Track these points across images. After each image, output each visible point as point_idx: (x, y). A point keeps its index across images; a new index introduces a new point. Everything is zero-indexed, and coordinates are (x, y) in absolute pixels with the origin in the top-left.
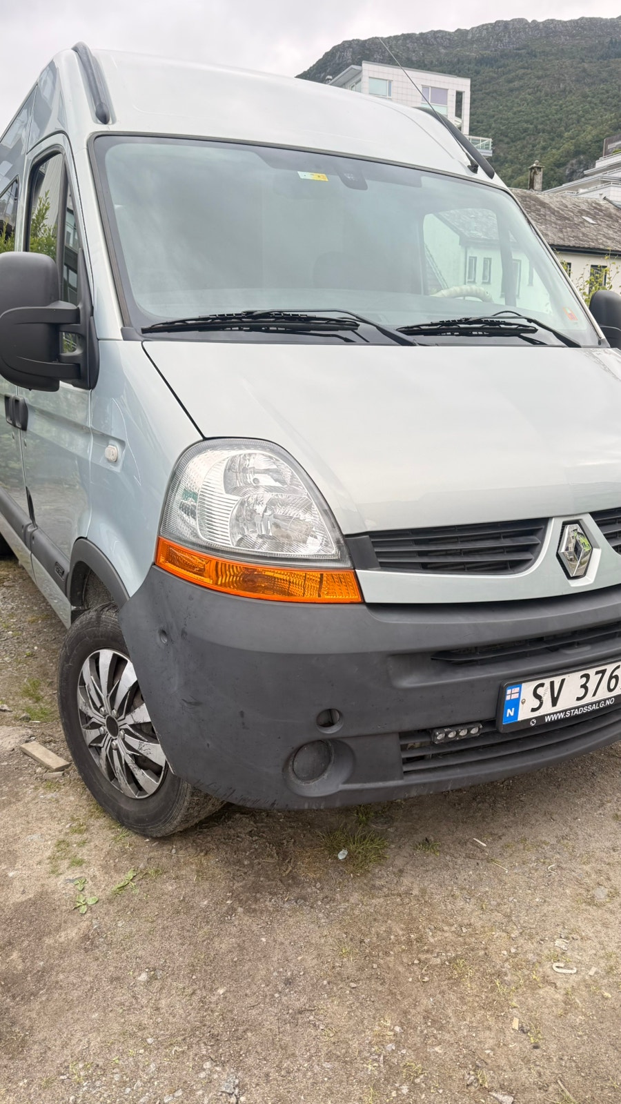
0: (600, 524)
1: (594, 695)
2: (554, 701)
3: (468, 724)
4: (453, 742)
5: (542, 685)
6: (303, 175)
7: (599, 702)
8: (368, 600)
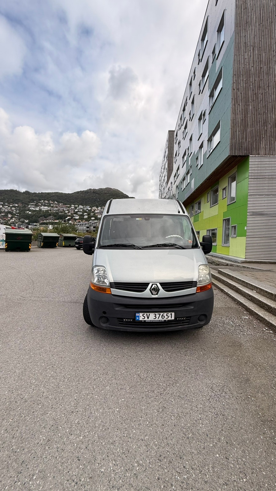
0: (161, 285)
1: (158, 318)
2: (148, 318)
3: (130, 319)
4: (127, 322)
5: (145, 314)
6: (137, 219)
7: (160, 320)
8: (112, 294)
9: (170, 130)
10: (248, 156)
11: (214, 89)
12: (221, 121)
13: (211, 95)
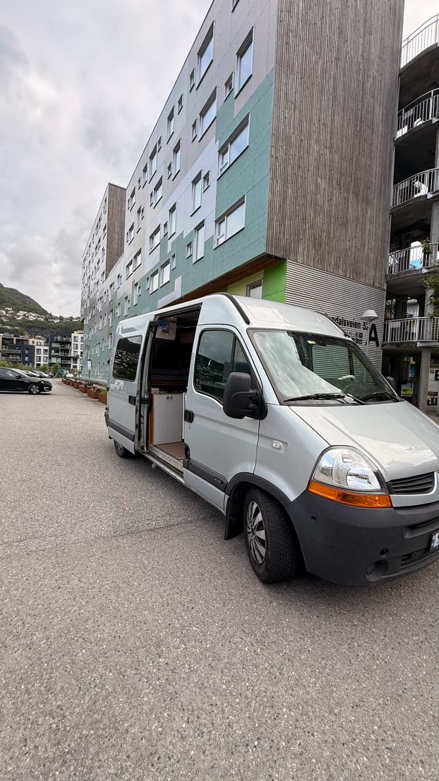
8: (393, 506)
9: (112, 182)
10: (286, 259)
11: (228, 143)
12: (246, 196)
13: (223, 151)
